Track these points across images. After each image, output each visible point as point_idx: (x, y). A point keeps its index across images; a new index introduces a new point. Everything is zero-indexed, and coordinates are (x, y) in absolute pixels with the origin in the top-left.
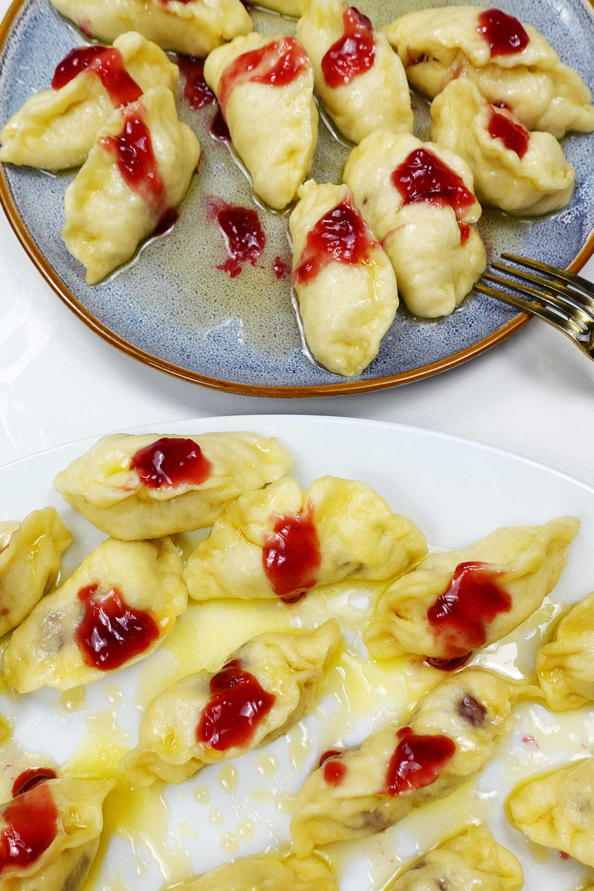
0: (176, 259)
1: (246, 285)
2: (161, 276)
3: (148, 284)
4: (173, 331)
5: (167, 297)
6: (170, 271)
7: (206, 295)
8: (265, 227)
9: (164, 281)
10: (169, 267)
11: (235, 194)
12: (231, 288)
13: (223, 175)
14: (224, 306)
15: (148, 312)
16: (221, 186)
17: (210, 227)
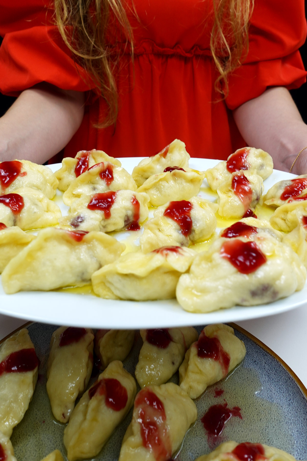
0: (255, 440)
1: (238, 402)
2: (270, 441)
3: (279, 444)
4: (286, 415)
5: (275, 430)
6: (263, 438)
7: (258, 415)
8: (205, 411)
9: (270, 437)
10: (262, 440)
11: (200, 436)
12: (245, 406)
13: (194, 450)
14: (255, 404)
15: (290, 432)
16: (201, 447)
17: (226, 436)
